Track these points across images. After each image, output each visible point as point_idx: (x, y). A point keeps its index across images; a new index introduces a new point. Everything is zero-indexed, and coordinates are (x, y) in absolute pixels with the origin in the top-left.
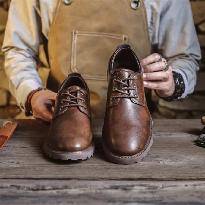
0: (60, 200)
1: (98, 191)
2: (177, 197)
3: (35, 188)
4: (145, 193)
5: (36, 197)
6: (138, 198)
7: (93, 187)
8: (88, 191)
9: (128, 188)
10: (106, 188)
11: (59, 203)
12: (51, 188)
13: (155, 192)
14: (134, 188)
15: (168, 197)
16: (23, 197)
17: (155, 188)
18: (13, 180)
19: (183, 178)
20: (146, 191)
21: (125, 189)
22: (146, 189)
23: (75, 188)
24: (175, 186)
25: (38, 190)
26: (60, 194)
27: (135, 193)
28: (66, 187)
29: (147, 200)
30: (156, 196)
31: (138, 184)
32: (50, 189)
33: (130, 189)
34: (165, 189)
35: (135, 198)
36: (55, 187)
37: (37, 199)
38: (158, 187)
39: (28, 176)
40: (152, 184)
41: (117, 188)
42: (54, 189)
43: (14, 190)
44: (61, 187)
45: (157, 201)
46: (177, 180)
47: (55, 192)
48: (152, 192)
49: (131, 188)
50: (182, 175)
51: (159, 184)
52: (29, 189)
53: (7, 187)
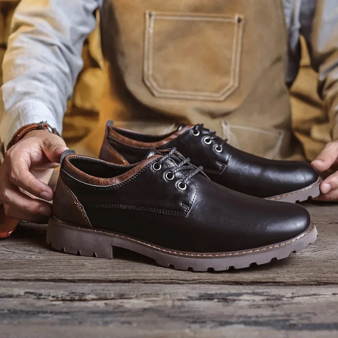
0: (108, 318)
1: (178, 303)
2: (315, 314)
3: (68, 298)
4: (259, 307)
5: (67, 313)
6: (246, 317)
7: (168, 297)
8: (159, 302)
9: (230, 298)
10: (191, 298)
11: (106, 323)
12: (95, 297)
13: (277, 306)
14: (240, 298)
15: (299, 315)
16: (46, 312)
17: (279, 298)
18: (30, 283)
19: (331, 280)
20: (261, 303)
21: (224, 299)
22: (263, 300)
23: (137, 297)
24: (314, 295)
25: (72, 300)
26: (110, 309)
27: (241, 307)
28: (122, 296)
29: (261, 320)
30: (278, 312)
31: (250, 291)
32: (93, 300)
33: (235, 300)
34: (296, 300)
35: (241, 316)
36: (103, 296)
37: (69, 317)
38: (284, 296)
39: (57, 275)
40: (274, 291)
41: (210, 297)
42: (100, 299)
43: (31, 300)
44: (112, 296)
45: (279, 321)
46: (319, 284)
47: (101, 304)
48: (272, 306)
49: (235, 298)
50: (329, 275)
51: (287, 292)
52: (58, 300)
53: (18, 296)
